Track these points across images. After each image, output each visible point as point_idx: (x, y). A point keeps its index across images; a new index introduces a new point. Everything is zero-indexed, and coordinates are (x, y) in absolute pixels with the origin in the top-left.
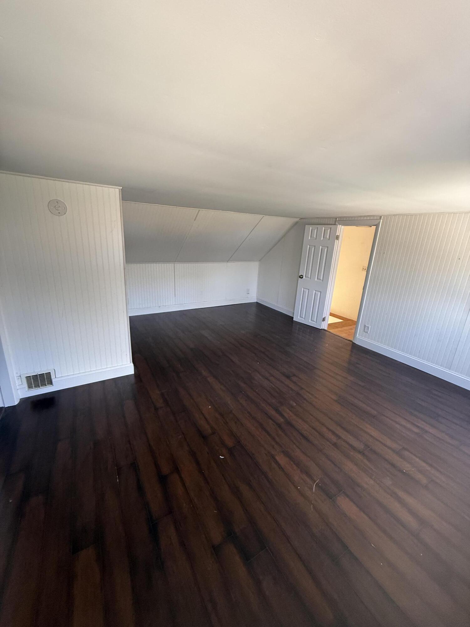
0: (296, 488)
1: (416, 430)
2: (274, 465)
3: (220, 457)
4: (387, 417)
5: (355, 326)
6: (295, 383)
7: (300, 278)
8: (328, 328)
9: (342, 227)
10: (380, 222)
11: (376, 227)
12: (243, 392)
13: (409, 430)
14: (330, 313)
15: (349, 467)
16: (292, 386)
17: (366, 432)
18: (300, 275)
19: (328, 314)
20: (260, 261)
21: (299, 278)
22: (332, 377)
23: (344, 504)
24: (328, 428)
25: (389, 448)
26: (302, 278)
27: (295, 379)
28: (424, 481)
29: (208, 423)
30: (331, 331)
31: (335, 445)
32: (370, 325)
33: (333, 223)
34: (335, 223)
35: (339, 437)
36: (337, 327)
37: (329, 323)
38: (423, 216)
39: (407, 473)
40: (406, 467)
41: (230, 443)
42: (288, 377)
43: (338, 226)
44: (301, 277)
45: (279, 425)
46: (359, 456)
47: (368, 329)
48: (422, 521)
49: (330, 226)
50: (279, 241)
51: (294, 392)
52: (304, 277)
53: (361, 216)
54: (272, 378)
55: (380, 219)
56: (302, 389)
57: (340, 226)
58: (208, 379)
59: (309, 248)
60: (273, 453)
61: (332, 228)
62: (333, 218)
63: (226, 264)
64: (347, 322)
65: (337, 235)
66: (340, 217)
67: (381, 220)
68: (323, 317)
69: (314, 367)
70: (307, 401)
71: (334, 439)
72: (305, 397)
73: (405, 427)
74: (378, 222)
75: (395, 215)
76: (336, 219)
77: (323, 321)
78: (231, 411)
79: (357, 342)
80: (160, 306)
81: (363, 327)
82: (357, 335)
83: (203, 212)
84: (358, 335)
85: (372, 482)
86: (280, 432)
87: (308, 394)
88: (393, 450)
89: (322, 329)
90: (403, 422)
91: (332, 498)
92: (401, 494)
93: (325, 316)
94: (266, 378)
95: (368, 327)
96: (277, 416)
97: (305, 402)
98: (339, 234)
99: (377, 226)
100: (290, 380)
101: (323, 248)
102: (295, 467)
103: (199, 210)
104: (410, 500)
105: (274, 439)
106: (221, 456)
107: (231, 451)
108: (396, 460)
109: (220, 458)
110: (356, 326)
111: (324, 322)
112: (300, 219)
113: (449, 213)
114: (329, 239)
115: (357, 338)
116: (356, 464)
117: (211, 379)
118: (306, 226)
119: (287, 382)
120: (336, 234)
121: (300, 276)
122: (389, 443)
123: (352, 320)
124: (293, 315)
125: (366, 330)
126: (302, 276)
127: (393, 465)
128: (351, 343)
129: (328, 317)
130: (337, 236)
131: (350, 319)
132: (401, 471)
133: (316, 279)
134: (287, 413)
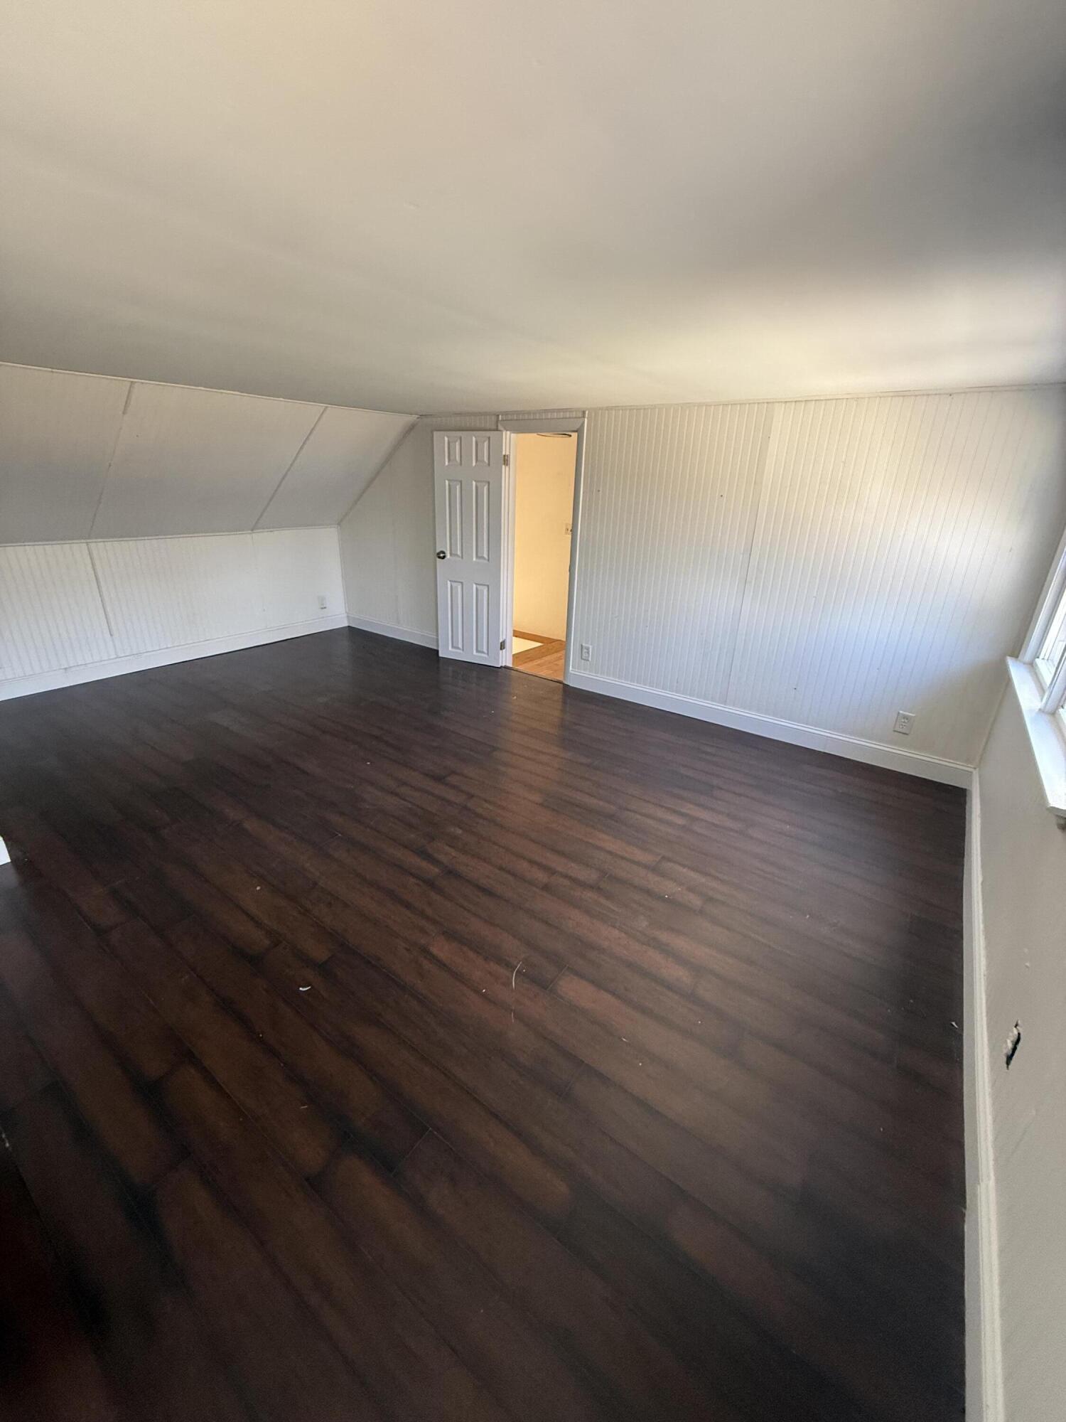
0: (477, 991)
1: (680, 821)
2: (427, 965)
3: (301, 989)
4: (635, 812)
5: (563, 652)
6: (454, 787)
7: (440, 557)
8: (513, 664)
9: (512, 434)
10: (584, 423)
11: (578, 436)
12: (340, 835)
13: (669, 823)
14: (514, 631)
15: (575, 920)
16: (450, 795)
17: (598, 848)
18: (438, 551)
19: (510, 633)
20: (339, 524)
21: (438, 559)
22: (528, 759)
23: (573, 989)
24: (532, 862)
25: (638, 864)
26: (444, 557)
27: (453, 780)
28: (696, 902)
29: (258, 924)
30: (520, 668)
31: (546, 888)
32: (590, 643)
33: (494, 427)
34: (497, 426)
35: (551, 871)
36: (531, 659)
37: (514, 653)
38: (657, 410)
39: (671, 898)
40: (669, 888)
41: (320, 953)
42: (439, 779)
43: (504, 433)
44: (442, 555)
45: (431, 884)
46: (589, 895)
47: (588, 653)
48: (698, 970)
49: (488, 434)
50: (378, 473)
51: (455, 806)
52: (448, 556)
53: (546, 411)
54: (403, 790)
55: (584, 417)
56: (471, 796)
57: (508, 432)
58: (247, 825)
59: (449, 485)
60: (423, 941)
61: (491, 439)
62: (489, 414)
63: (248, 536)
64: (551, 647)
65: (504, 453)
66: (506, 413)
67: (586, 419)
68: (501, 641)
69: (493, 747)
70: (485, 819)
71: (541, 876)
72: (479, 810)
73: (660, 820)
74: (580, 424)
75: (608, 409)
76: (498, 416)
77: (501, 649)
78: (315, 884)
79: (572, 683)
80: (66, 669)
81: (578, 647)
82: (569, 669)
83: (146, 391)
84: (571, 669)
85: (616, 933)
86: (435, 896)
87: (486, 805)
88: (646, 867)
89: (501, 667)
90: (660, 813)
91: (548, 987)
92: (664, 937)
93: (504, 638)
94: (392, 793)
95: (588, 649)
96: (424, 864)
97: (481, 821)
98: (508, 453)
99: (579, 431)
100: (447, 785)
101: (479, 484)
102: (471, 955)
103: (132, 382)
104: (680, 943)
105: (422, 914)
106: (303, 987)
107: (324, 969)
108: (653, 881)
109: (301, 991)
110: (566, 653)
111: (504, 650)
112: (418, 418)
113: (700, 405)
114: (489, 465)
115: (571, 674)
116: (587, 912)
117: (251, 825)
118: (435, 433)
119: (439, 790)
120: (502, 452)
121: (438, 554)
122: (640, 856)
123: (560, 640)
124: (438, 646)
125: (585, 655)
126: (443, 552)
127: (648, 892)
128: (561, 685)
129: (512, 640)
130: (505, 456)
131: (555, 638)
132: (660, 898)
133: (474, 559)
134: (446, 854)
